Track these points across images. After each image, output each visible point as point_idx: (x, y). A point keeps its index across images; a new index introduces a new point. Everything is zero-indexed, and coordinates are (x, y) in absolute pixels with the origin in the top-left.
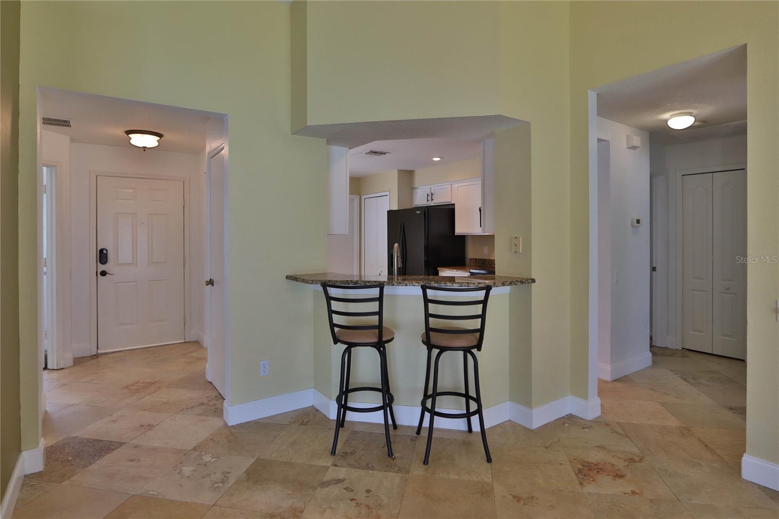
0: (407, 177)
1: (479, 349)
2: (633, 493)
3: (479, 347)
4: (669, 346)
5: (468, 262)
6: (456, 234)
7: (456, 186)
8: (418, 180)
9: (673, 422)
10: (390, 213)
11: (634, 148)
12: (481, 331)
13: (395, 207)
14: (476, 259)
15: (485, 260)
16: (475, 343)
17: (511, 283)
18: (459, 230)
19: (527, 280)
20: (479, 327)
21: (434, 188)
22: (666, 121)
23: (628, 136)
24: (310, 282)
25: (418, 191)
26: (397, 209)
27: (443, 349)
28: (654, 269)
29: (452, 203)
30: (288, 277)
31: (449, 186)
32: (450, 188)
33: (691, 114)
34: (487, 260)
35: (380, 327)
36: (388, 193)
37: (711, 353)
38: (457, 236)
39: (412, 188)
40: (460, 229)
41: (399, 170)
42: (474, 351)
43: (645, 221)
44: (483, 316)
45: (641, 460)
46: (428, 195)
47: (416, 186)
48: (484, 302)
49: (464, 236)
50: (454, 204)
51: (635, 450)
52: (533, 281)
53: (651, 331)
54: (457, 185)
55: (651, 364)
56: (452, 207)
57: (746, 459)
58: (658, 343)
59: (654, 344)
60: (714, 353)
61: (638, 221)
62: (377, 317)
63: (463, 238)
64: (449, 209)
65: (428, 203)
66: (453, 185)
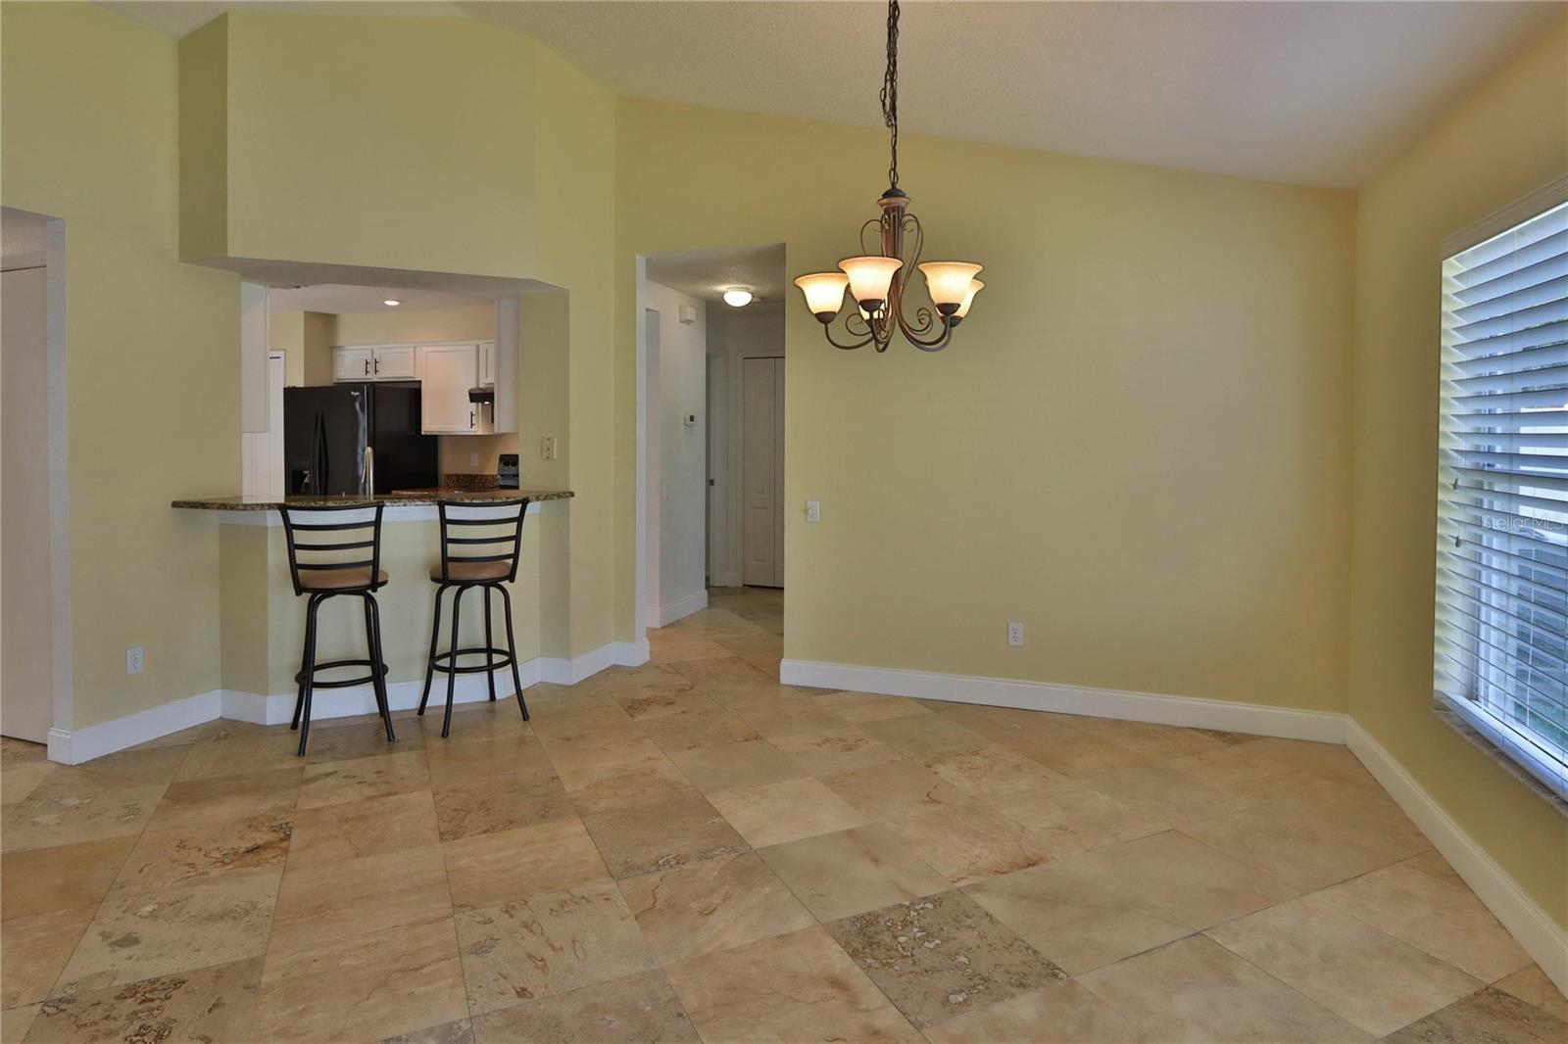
0: (323, 327)
1: (512, 580)
2: (684, 712)
3: (511, 577)
4: (729, 585)
5: (442, 480)
6: (423, 433)
7: (423, 350)
8: (345, 334)
9: (725, 654)
10: (290, 393)
11: (687, 322)
12: (515, 556)
13: (299, 382)
14: (457, 476)
15: (474, 477)
16: (507, 573)
17: (546, 497)
18: (429, 426)
19: (564, 493)
20: (513, 552)
21: (379, 351)
22: (723, 294)
23: (680, 307)
24: (241, 507)
25: (343, 353)
26: (302, 386)
27: (466, 585)
28: (711, 482)
29: (416, 379)
30: (175, 505)
31: (412, 349)
32: (412, 354)
33: (748, 290)
34: (477, 475)
35: (375, 562)
36: (280, 354)
37: (772, 585)
38: (424, 436)
39: (332, 348)
40: (431, 423)
41: (306, 313)
42: (505, 584)
43: (701, 420)
44: (517, 538)
45: (692, 688)
46: (367, 363)
47: (340, 345)
48: (519, 520)
49: (436, 436)
50: (420, 382)
51: (684, 682)
52: (572, 494)
53: (707, 569)
54: (425, 349)
55: (706, 605)
56: (416, 386)
57: (785, 664)
58: (716, 582)
59: (711, 584)
60: (776, 586)
61: (692, 418)
62: (371, 549)
63: (434, 440)
64: (410, 389)
65: (367, 377)
66: (417, 349)
